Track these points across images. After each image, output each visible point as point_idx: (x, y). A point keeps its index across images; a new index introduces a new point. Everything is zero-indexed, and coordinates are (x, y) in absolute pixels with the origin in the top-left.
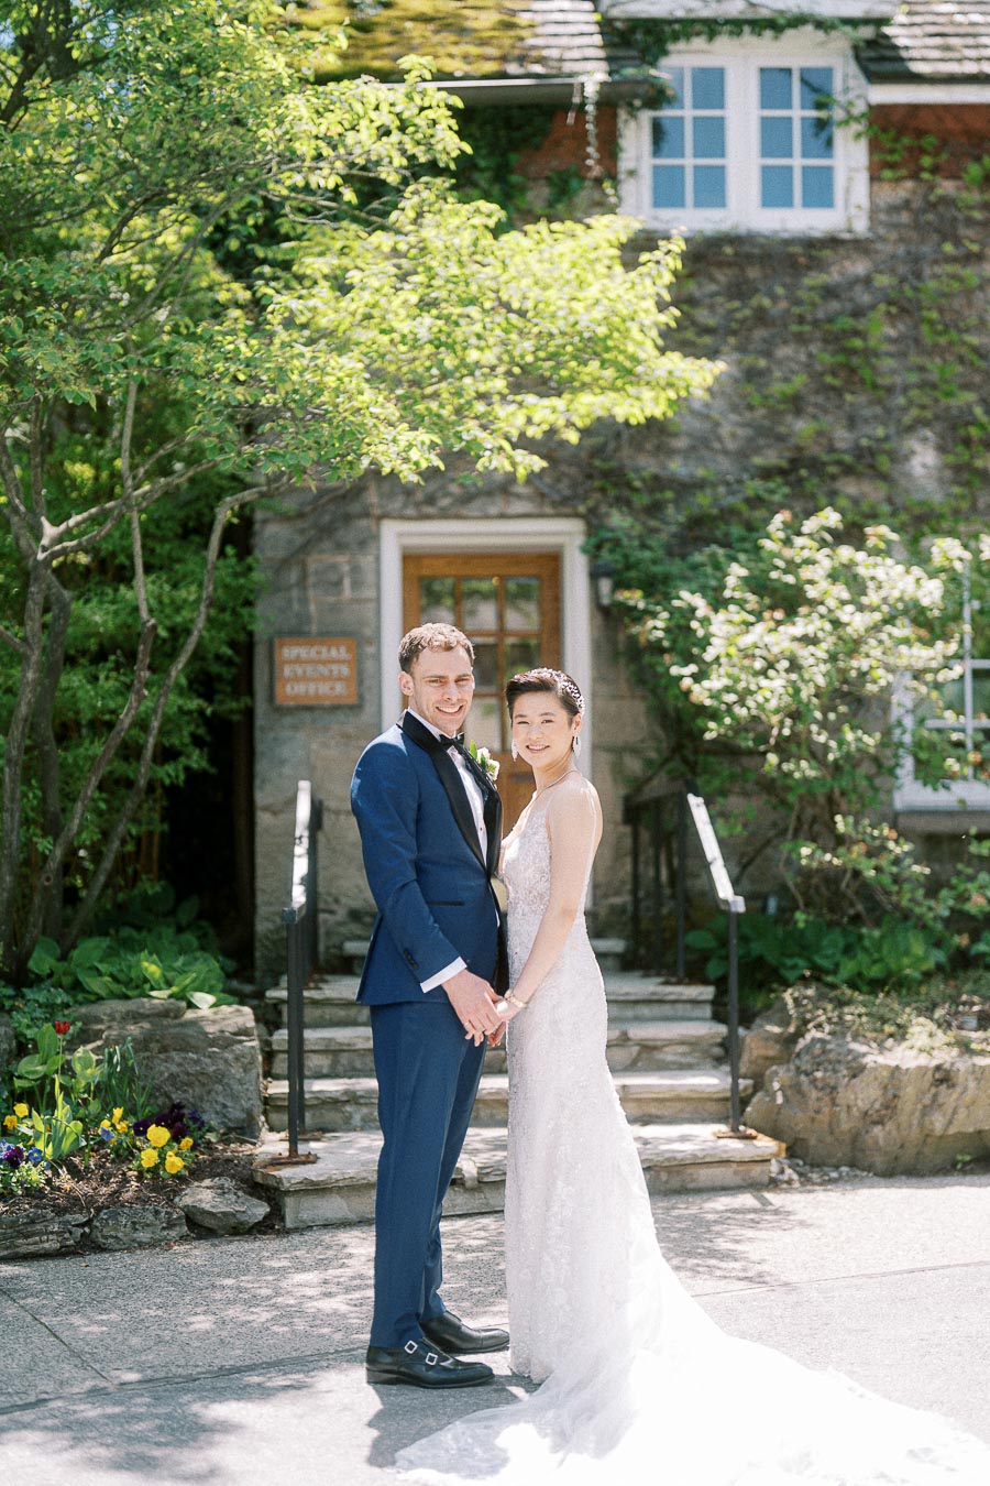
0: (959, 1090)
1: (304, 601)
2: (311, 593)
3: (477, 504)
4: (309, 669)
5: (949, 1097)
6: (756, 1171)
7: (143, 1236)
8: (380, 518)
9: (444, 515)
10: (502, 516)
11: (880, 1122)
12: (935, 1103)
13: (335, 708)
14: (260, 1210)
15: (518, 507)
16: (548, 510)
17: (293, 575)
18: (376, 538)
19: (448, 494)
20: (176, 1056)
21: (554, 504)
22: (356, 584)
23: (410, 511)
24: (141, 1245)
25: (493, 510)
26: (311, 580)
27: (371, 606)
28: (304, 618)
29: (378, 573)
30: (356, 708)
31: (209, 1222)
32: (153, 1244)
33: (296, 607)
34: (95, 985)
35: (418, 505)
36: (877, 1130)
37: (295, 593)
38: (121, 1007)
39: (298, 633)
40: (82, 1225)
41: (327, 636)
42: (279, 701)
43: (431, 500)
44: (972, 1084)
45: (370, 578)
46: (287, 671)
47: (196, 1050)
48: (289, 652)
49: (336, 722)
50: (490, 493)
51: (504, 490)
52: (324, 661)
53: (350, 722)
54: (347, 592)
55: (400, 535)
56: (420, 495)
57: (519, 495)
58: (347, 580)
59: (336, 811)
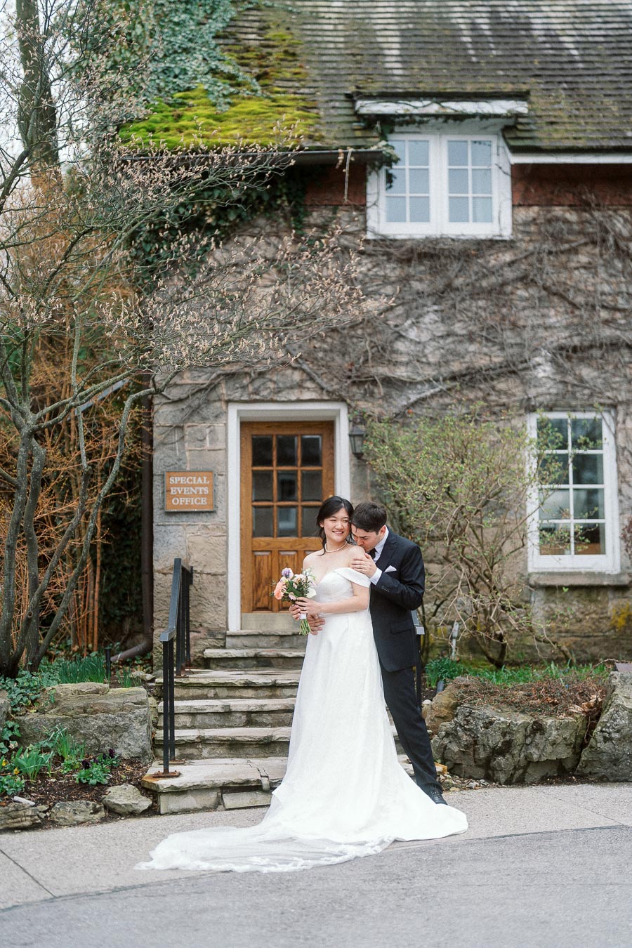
0: (546, 735)
1: (183, 449)
2: (186, 445)
3: (284, 394)
4: (185, 489)
5: (541, 740)
7: (80, 818)
9: (265, 400)
10: (298, 401)
11: (502, 754)
12: (533, 744)
13: (200, 513)
14: (145, 803)
16: (326, 398)
17: (177, 436)
18: (226, 413)
20: (102, 716)
21: (330, 394)
22: (213, 441)
24: (80, 823)
25: (293, 398)
26: (187, 437)
27: (222, 453)
28: (182, 461)
29: (226, 433)
30: (212, 512)
31: (118, 810)
32: (85, 822)
33: (178, 454)
35: (249, 395)
37: (177, 446)
39: (179, 470)
40: (45, 812)
41: (195, 472)
42: (168, 508)
44: (555, 732)
45: (221, 437)
46: (173, 491)
49: (201, 521)
50: (291, 388)
51: (300, 386)
52: (193, 486)
53: (209, 521)
54: (208, 445)
55: (239, 412)
56: (251, 388)
57: (308, 389)
58: (207, 438)
59: (201, 573)
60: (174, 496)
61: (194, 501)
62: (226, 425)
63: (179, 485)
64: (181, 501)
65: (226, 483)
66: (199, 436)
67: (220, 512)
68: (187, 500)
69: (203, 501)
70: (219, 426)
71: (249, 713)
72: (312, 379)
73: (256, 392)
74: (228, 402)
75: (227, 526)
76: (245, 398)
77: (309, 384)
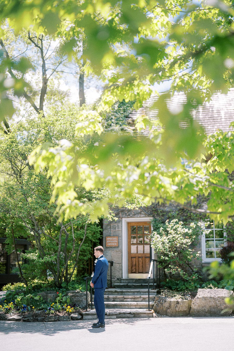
0: (180, 304)
1: (110, 231)
2: (111, 229)
3: (136, 215)
4: (111, 241)
5: (179, 306)
6: (150, 315)
7: (65, 320)
8: (122, 218)
9: (131, 217)
10: (140, 217)
11: (169, 309)
12: (177, 306)
13: (115, 247)
14: (80, 317)
15: (142, 216)
16: (147, 216)
17: (109, 227)
18: (122, 221)
20: (76, 298)
21: (148, 215)
22: (118, 228)
23: (126, 217)
24: (64, 321)
25: (139, 216)
26: (111, 227)
27: (121, 231)
28: (110, 233)
29: (122, 226)
30: (118, 247)
31: (74, 318)
32: (66, 321)
33: (109, 232)
34: (70, 288)
35: (127, 216)
36: (168, 310)
37: (109, 230)
38: (72, 291)
39: (110, 236)
40: (58, 318)
41: (114, 236)
42: (107, 246)
43: (129, 215)
44: (182, 304)
45: (120, 227)
46: (108, 242)
47: (79, 297)
48: (108, 239)
49: (115, 249)
50: (138, 214)
52: (113, 240)
53: (117, 250)
54: (117, 229)
55: (126, 220)
56: (127, 214)
57: (142, 214)
58: (117, 228)
59: (115, 263)
60: (108, 243)
61: (113, 244)
62: (122, 224)
63: (109, 240)
64: (110, 244)
65: (122, 239)
66: (115, 227)
67: (120, 247)
68: (111, 244)
69: (116, 244)
70: (120, 224)
72: (143, 211)
75: (122, 251)
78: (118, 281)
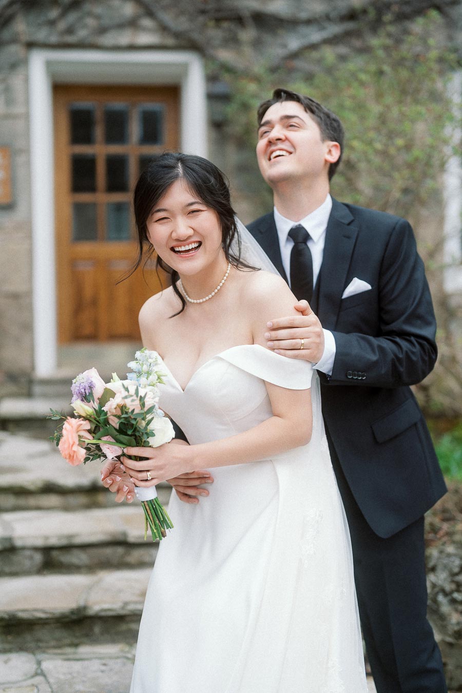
3: (109, 35)
8: (29, 45)
9: (82, 46)
10: (132, 47)
15: (145, 39)
16: (169, 42)
18: (27, 63)
19: (85, 26)
22: (8, 102)
27: (23, 120)
29: (27, 94)
30: (9, 206)
35: (60, 35)
45: (19, 96)
50: (121, 26)
51: (132, 24)
53: (6, 220)
55: (49, 64)
56: (61, 25)
67: (21, 207)
70: (16, 82)
71: (47, 550)
72: (150, 14)
73: (70, 31)
74: (31, 45)
76: (54, 39)
77: (147, 22)
78: (11, 388)
